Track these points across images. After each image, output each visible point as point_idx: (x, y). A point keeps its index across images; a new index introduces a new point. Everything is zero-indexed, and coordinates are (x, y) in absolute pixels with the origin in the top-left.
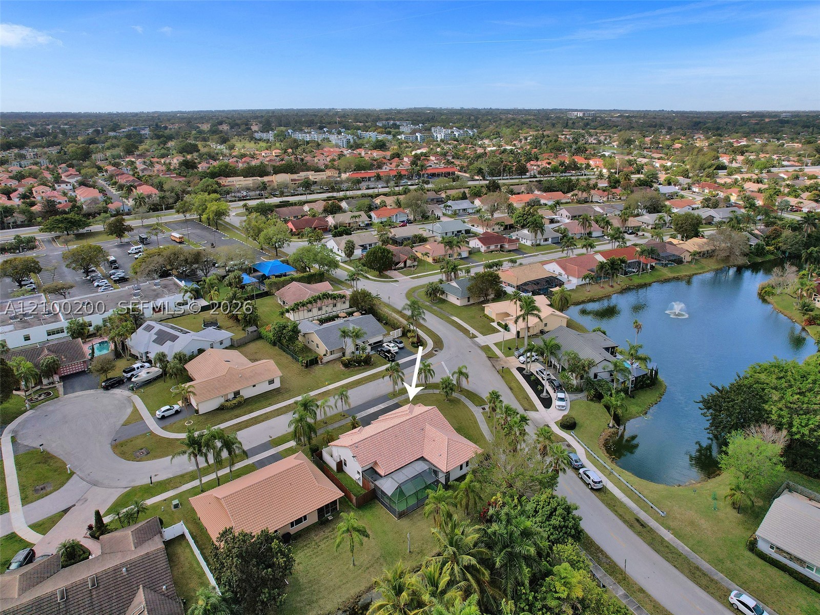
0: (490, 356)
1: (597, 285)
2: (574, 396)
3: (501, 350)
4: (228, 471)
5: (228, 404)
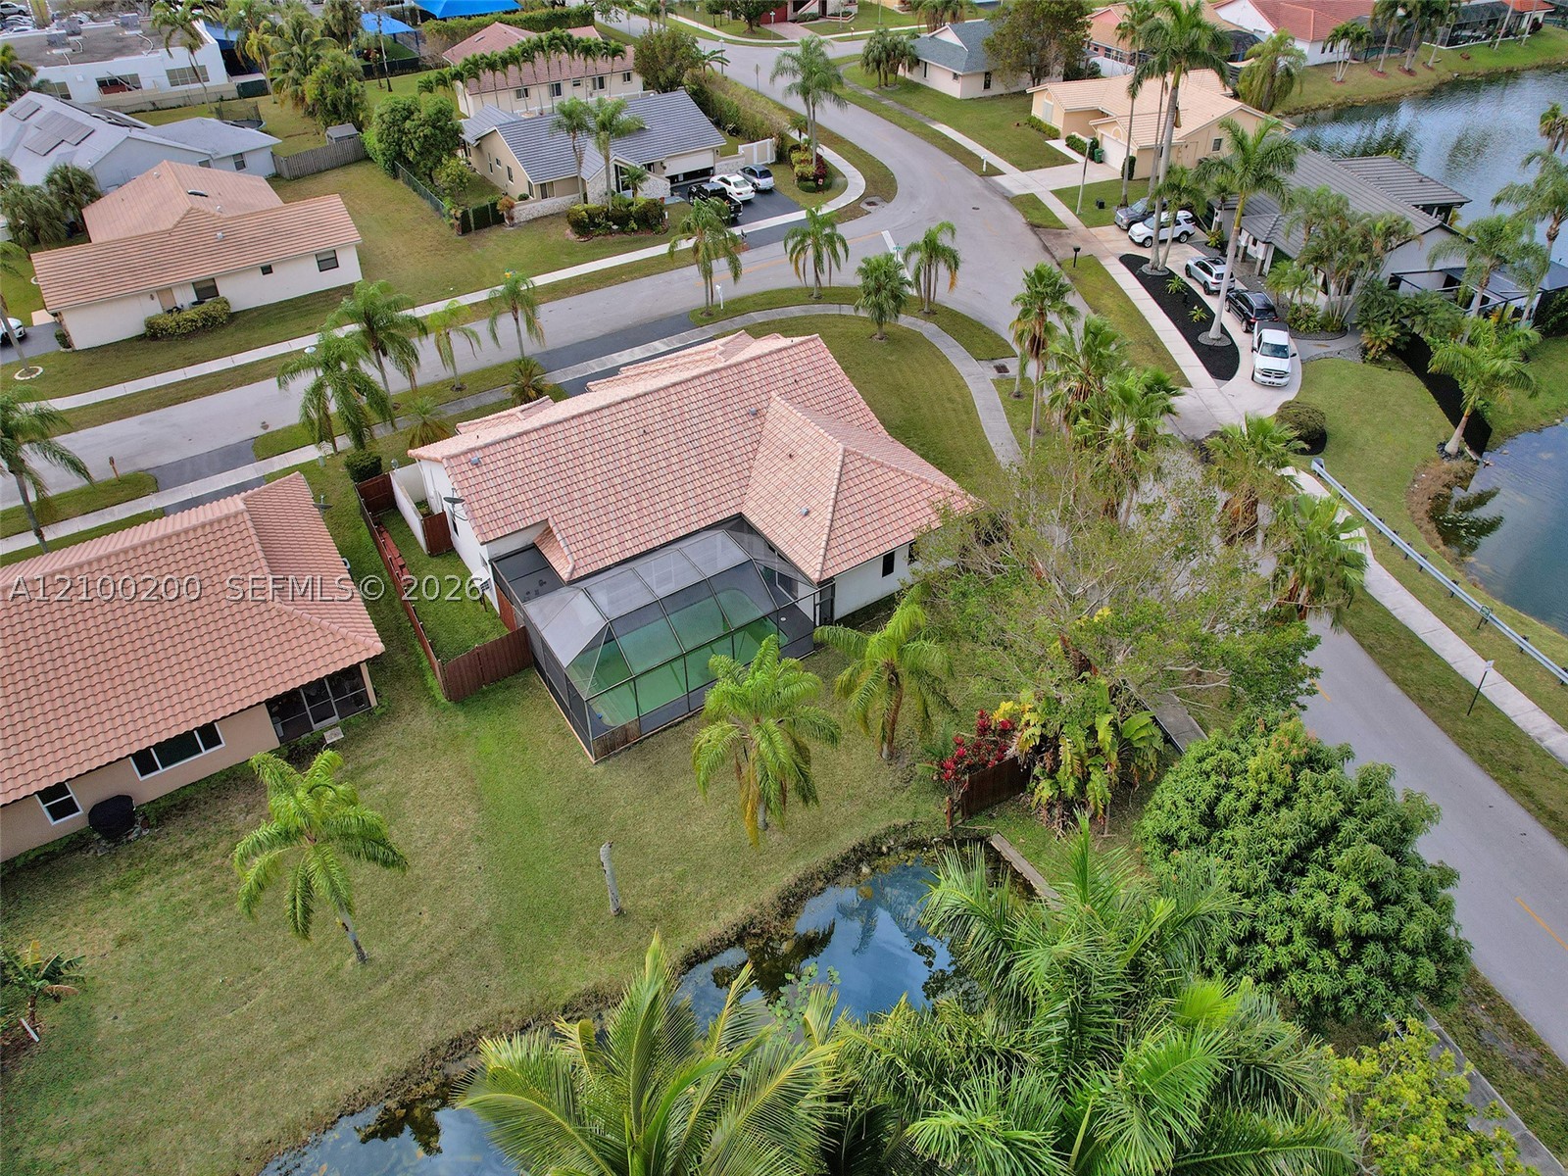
0: (1036, 221)
1: (1367, 67)
2: (1314, 348)
3: (1073, 208)
4: (29, 540)
5: (170, 322)
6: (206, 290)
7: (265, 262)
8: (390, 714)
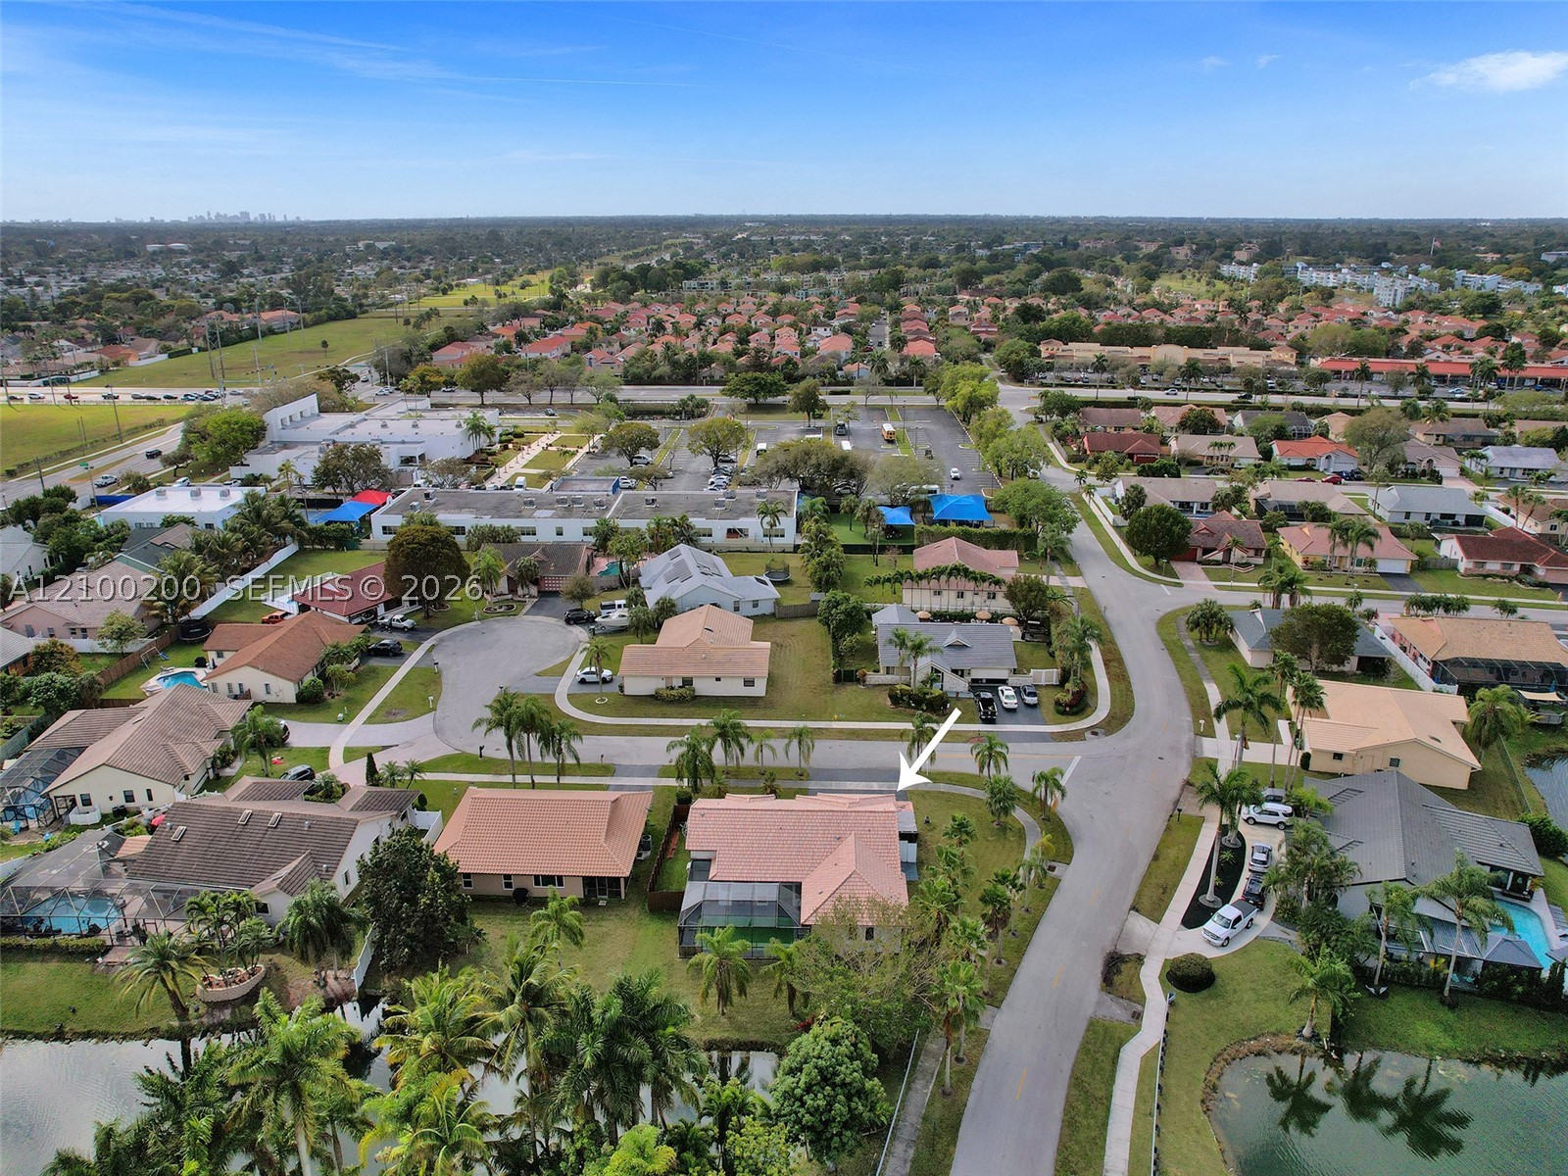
0: (1194, 781)
2: (1278, 932)
4: (553, 780)
5: (665, 693)
6: (687, 682)
7: (718, 676)
8: (626, 904)
